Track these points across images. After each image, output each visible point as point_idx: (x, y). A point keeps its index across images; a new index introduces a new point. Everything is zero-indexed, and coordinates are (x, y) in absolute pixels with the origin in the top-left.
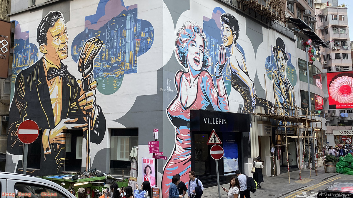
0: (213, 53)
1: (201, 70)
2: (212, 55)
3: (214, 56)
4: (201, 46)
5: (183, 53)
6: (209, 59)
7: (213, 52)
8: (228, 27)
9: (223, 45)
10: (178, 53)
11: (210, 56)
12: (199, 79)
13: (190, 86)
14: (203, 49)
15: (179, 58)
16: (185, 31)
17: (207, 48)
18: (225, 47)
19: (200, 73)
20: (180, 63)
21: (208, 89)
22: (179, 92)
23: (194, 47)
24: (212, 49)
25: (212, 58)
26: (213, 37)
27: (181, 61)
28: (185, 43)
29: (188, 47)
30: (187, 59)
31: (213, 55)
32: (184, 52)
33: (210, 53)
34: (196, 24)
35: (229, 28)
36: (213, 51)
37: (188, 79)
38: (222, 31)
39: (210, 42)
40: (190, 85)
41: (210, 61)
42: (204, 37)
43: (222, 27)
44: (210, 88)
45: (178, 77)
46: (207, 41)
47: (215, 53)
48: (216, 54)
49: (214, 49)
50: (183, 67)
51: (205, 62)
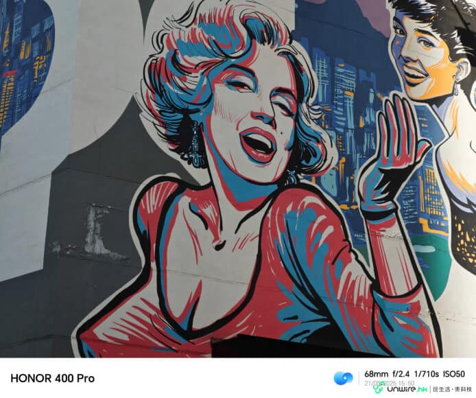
0: (346, 122)
1: (282, 183)
2: (340, 126)
3: (350, 134)
4: (280, 91)
5: (186, 112)
6: (328, 144)
7: (345, 115)
8: (429, 29)
9: (402, 95)
10: (156, 108)
11: (333, 134)
12: (269, 215)
13: (216, 244)
14: (292, 101)
15: (163, 131)
16: (198, 30)
17: (311, 101)
18: (413, 104)
19: (274, 196)
20: (165, 147)
21: (319, 260)
22: (153, 265)
23: (242, 90)
24: (344, 107)
25: (344, 140)
26: (346, 62)
27: (169, 139)
28: (198, 74)
29: (213, 89)
30: (205, 134)
31: (346, 128)
32: (191, 107)
33: (328, 121)
34: (259, 8)
35: (434, 34)
36: (345, 111)
37: (209, 211)
38: (398, 43)
39: (332, 81)
40: (217, 238)
41: (333, 153)
42: (299, 57)
43: (396, 28)
44: (327, 258)
45: (152, 202)
46: (314, 75)
47: (357, 122)
48: (362, 124)
49: (350, 104)
50: (184, 164)
51: (301, 154)
